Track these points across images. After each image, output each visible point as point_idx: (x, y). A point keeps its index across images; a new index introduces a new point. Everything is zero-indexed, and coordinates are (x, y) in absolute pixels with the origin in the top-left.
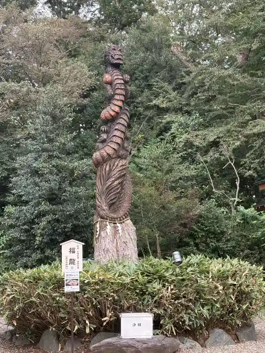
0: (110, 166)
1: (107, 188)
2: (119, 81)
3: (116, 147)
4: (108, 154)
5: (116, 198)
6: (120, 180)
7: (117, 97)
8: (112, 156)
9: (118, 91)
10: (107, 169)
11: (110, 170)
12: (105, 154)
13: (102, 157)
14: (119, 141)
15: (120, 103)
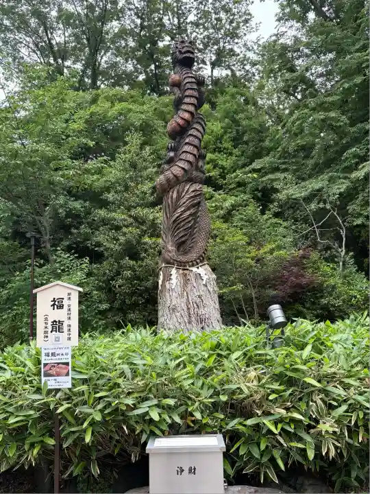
0: (178, 192)
1: (174, 221)
2: (190, 80)
3: (186, 166)
4: (175, 176)
5: (186, 235)
6: (192, 211)
7: (187, 100)
8: (180, 178)
9: (188, 93)
10: (175, 195)
11: (179, 197)
12: (171, 175)
13: (168, 180)
14: (190, 158)
15: (191, 108)
